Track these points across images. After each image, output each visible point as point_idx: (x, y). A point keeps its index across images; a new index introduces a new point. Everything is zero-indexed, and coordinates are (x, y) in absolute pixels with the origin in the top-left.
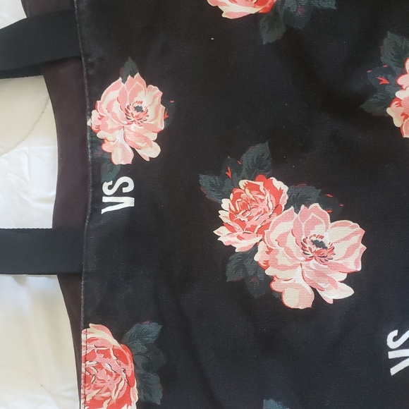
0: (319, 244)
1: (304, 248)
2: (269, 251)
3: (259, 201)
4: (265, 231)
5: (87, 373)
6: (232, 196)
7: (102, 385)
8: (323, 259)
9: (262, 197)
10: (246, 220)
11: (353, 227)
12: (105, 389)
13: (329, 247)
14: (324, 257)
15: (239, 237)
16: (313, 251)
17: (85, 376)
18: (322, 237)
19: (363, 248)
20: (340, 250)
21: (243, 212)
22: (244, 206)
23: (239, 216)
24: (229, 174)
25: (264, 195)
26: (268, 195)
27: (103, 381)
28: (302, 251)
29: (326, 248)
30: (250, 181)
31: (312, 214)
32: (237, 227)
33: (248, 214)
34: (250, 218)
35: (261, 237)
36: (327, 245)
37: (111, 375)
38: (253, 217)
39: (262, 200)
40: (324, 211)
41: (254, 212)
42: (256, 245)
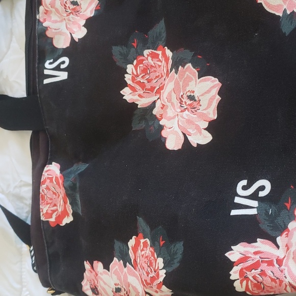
0: (191, 98)
1: (181, 102)
2: (163, 107)
3: (157, 66)
4: (162, 91)
5: (43, 194)
6: (135, 62)
7: (50, 201)
8: (193, 110)
9: (160, 63)
10: (146, 82)
11: (213, 81)
12: (53, 204)
13: (197, 100)
14: (194, 108)
15: (140, 96)
16: (187, 104)
17: (42, 195)
18: (193, 92)
19: (218, 98)
20: (204, 102)
21: (143, 75)
22: (145, 71)
23: (139, 79)
24: (135, 45)
25: (162, 62)
26: (163, 62)
27: (51, 199)
28: (179, 104)
29: (196, 100)
30: (153, 51)
31: (187, 73)
32: (138, 87)
33: (147, 77)
34: (149, 81)
35: (158, 96)
36: (196, 98)
37: (56, 195)
38: (152, 80)
39: (160, 66)
40: (194, 69)
41: (153, 75)
42: (154, 102)
